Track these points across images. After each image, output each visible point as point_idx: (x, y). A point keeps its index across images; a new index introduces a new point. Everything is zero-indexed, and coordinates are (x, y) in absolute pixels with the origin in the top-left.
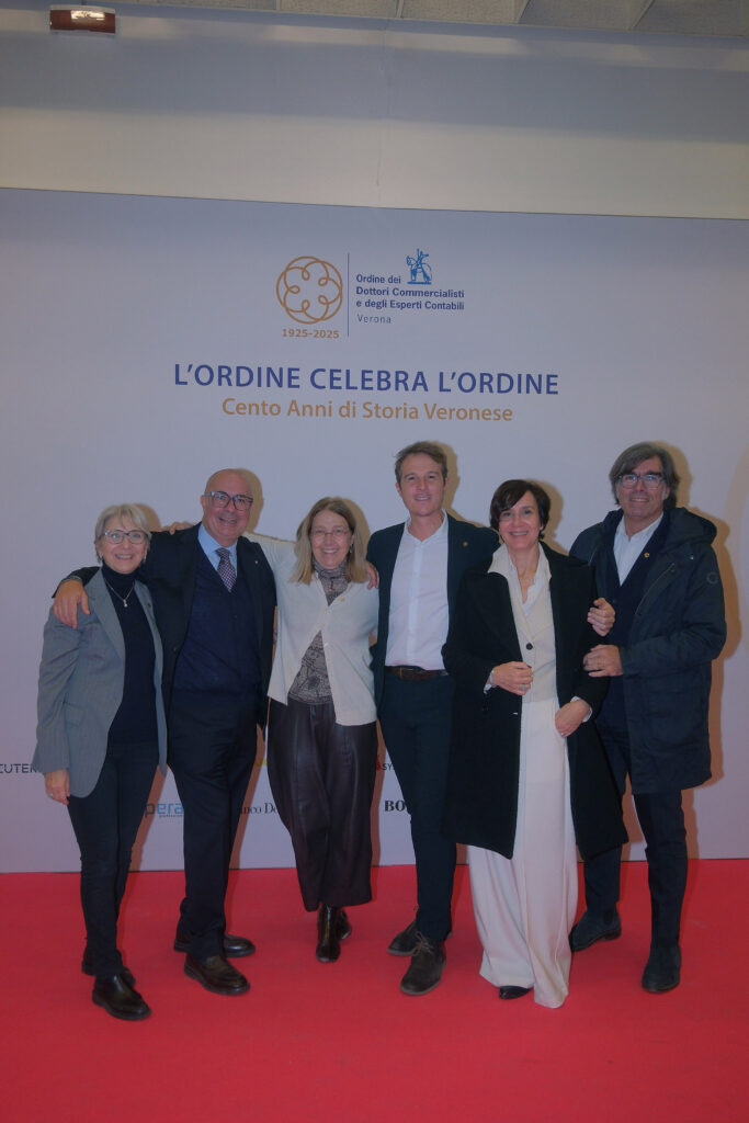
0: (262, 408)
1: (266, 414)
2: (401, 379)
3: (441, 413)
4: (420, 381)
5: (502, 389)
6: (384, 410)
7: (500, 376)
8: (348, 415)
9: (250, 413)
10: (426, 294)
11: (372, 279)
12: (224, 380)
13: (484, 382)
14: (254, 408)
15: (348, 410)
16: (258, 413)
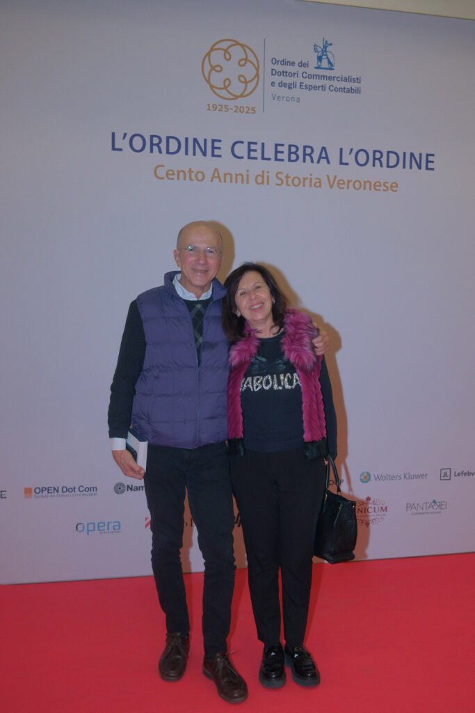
0: (190, 174)
1: (192, 180)
2: (308, 153)
3: (341, 184)
4: (323, 155)
5: (391, 164)
6: (293, 180)
7: (389, 153)
8: (263, 183)
9: (178, 179)
10: (330, 78)
11: (284, 62)
12: (155, 148)
13: (376, 157)
14: (182, 174)
15: (262, 179)
16: (185, 179)
